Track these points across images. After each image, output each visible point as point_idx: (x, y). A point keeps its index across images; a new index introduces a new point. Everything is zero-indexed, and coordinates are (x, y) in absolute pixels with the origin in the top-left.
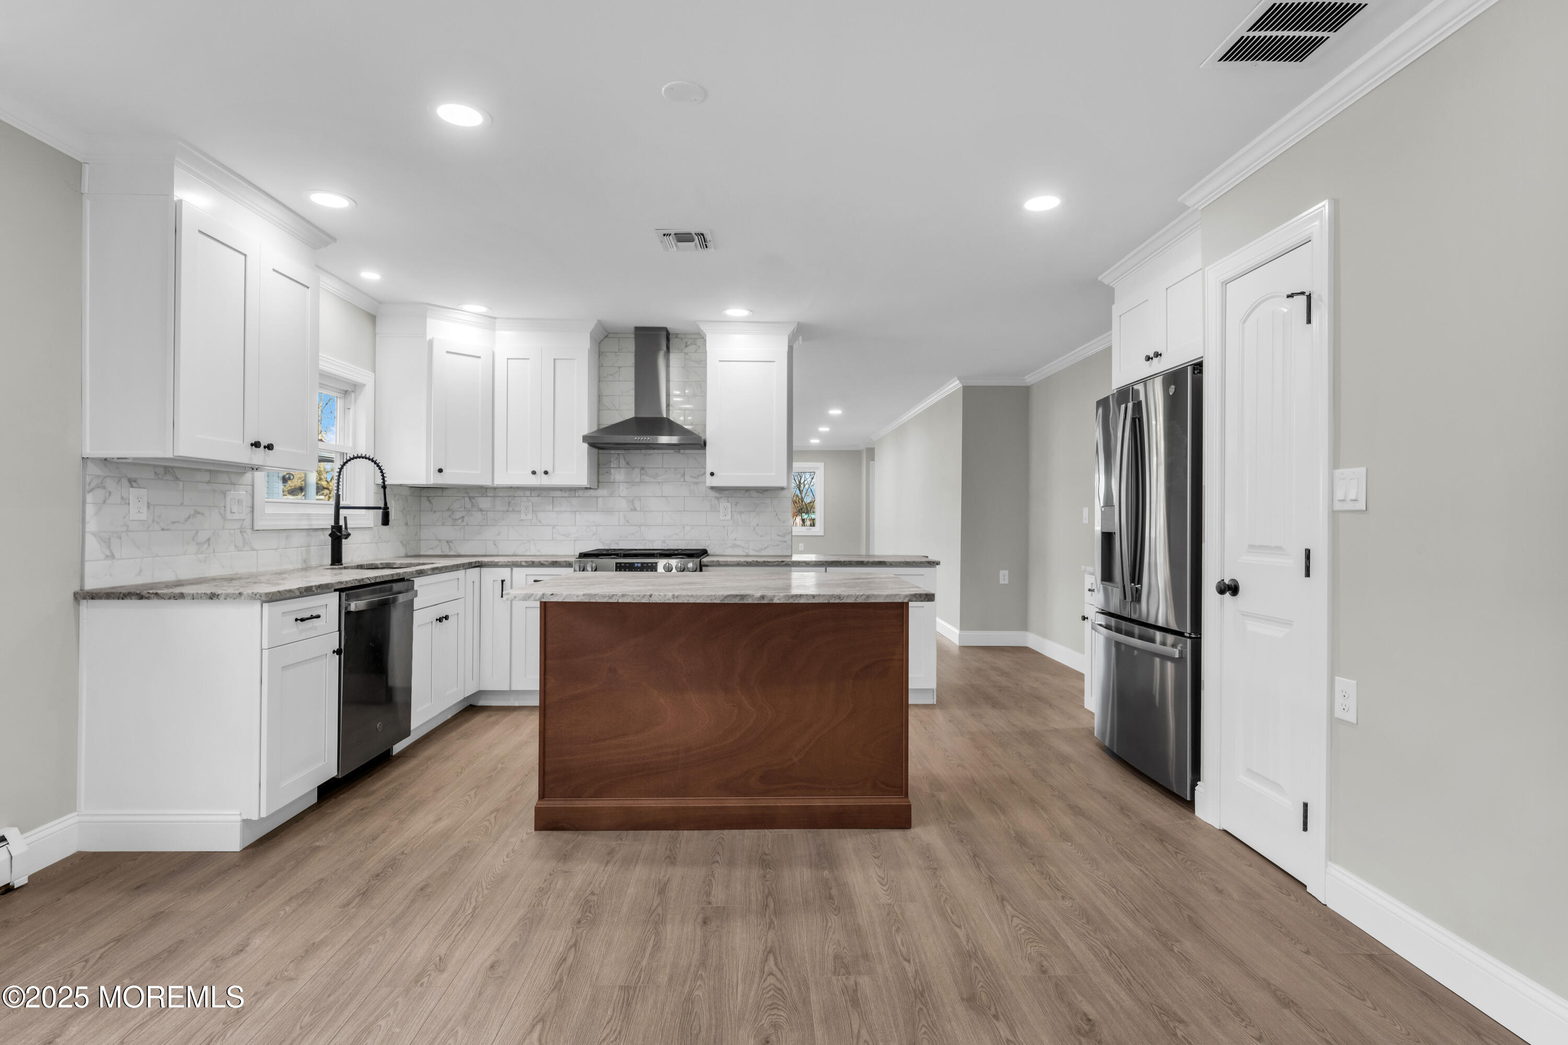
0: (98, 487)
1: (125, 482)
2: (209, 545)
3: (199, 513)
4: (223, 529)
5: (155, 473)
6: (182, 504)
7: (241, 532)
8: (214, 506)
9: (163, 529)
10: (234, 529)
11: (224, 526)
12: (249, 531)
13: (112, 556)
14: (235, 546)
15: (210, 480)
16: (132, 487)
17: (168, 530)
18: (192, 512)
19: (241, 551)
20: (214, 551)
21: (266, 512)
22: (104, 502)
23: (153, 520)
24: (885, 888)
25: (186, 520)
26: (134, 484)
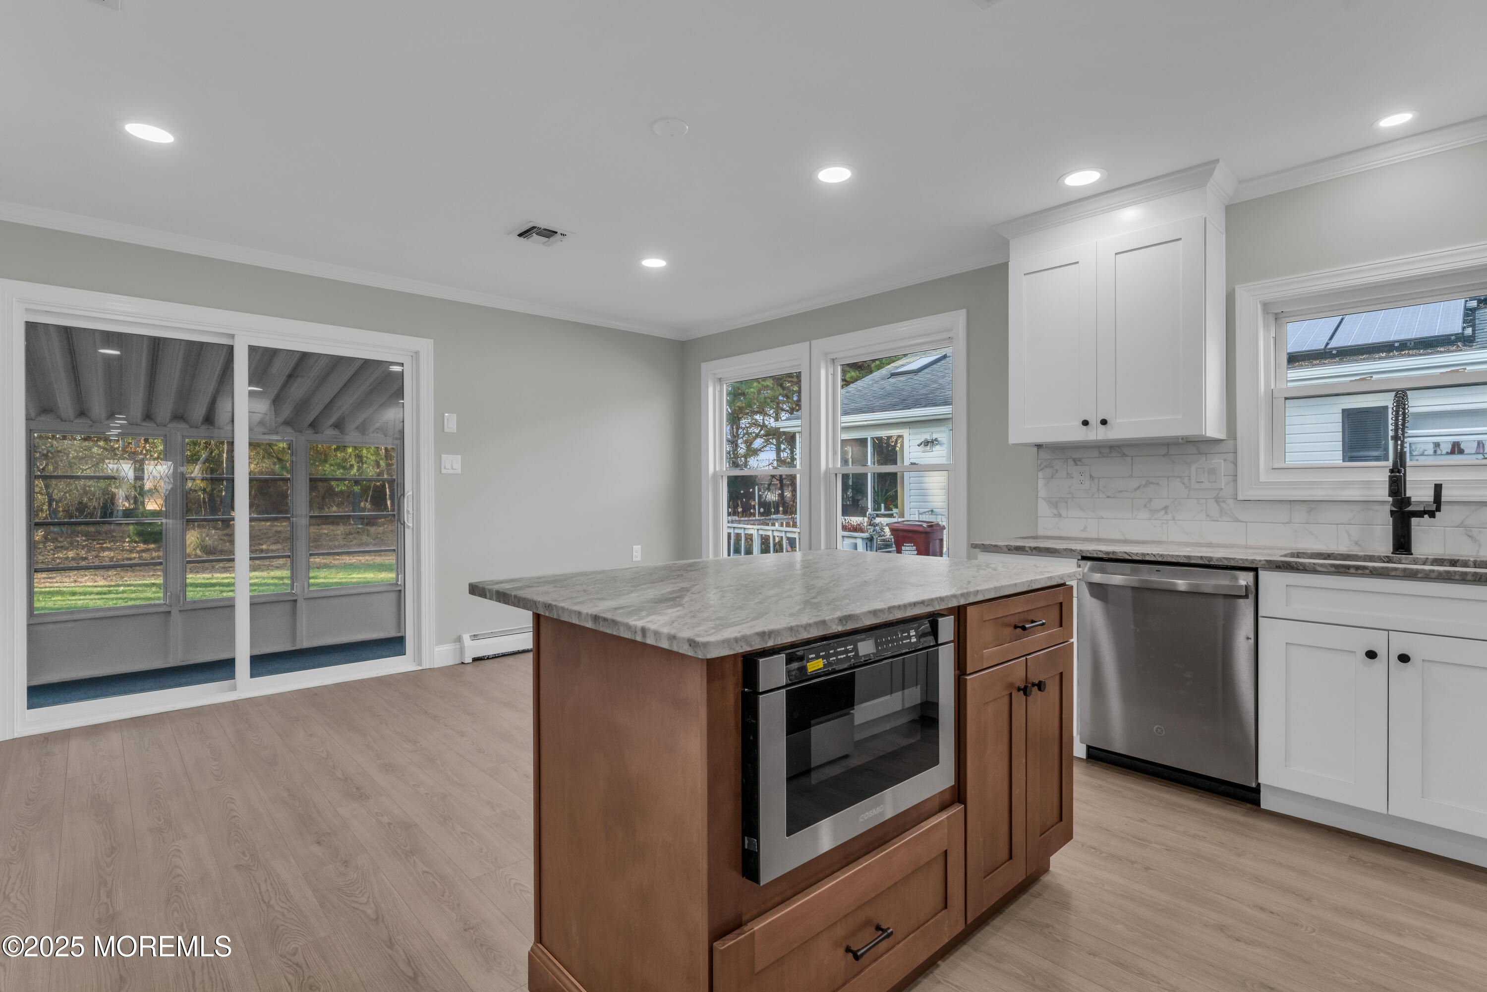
0: (1046, 467)
1: (1070, 462)
2: (1166, 513)
3: (1153, 483)
4: (1188, 498)
5: (1100, 452)
6: (1131, 476)
7: (1217, 502)
8: (1174, 477)
9: (1108, 497)
10: (1206, 499)
11: (1188, 495)
12: (1231, 502)
13: (1060, 516)
14: (1207, 516)
15: (1168, 453)
16: (1077, 465)
17: (1114, 498)
18: (1144, 483)
19: (1218, 521)
20: (1174, 519)
21: (1261, 481)
22: (1052, 477)
23: (1098, 490)
24: (513, 882)
25: (1136, 490)
26: (1079, 463)
